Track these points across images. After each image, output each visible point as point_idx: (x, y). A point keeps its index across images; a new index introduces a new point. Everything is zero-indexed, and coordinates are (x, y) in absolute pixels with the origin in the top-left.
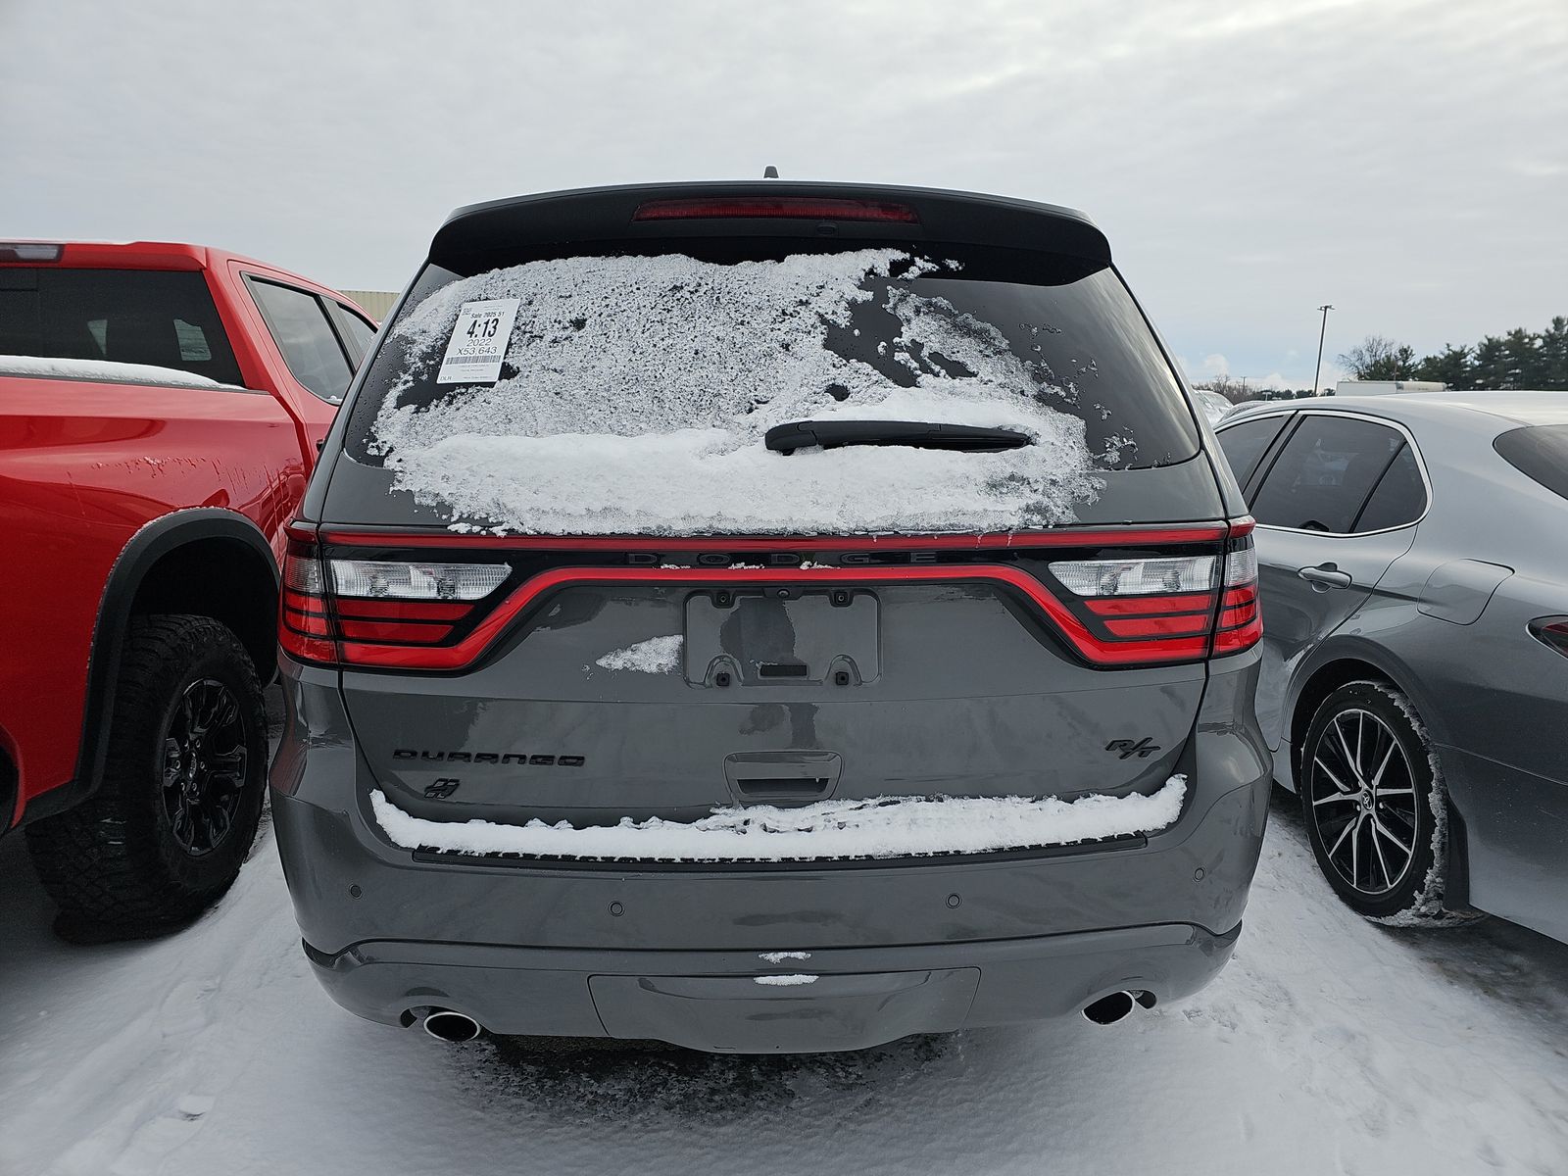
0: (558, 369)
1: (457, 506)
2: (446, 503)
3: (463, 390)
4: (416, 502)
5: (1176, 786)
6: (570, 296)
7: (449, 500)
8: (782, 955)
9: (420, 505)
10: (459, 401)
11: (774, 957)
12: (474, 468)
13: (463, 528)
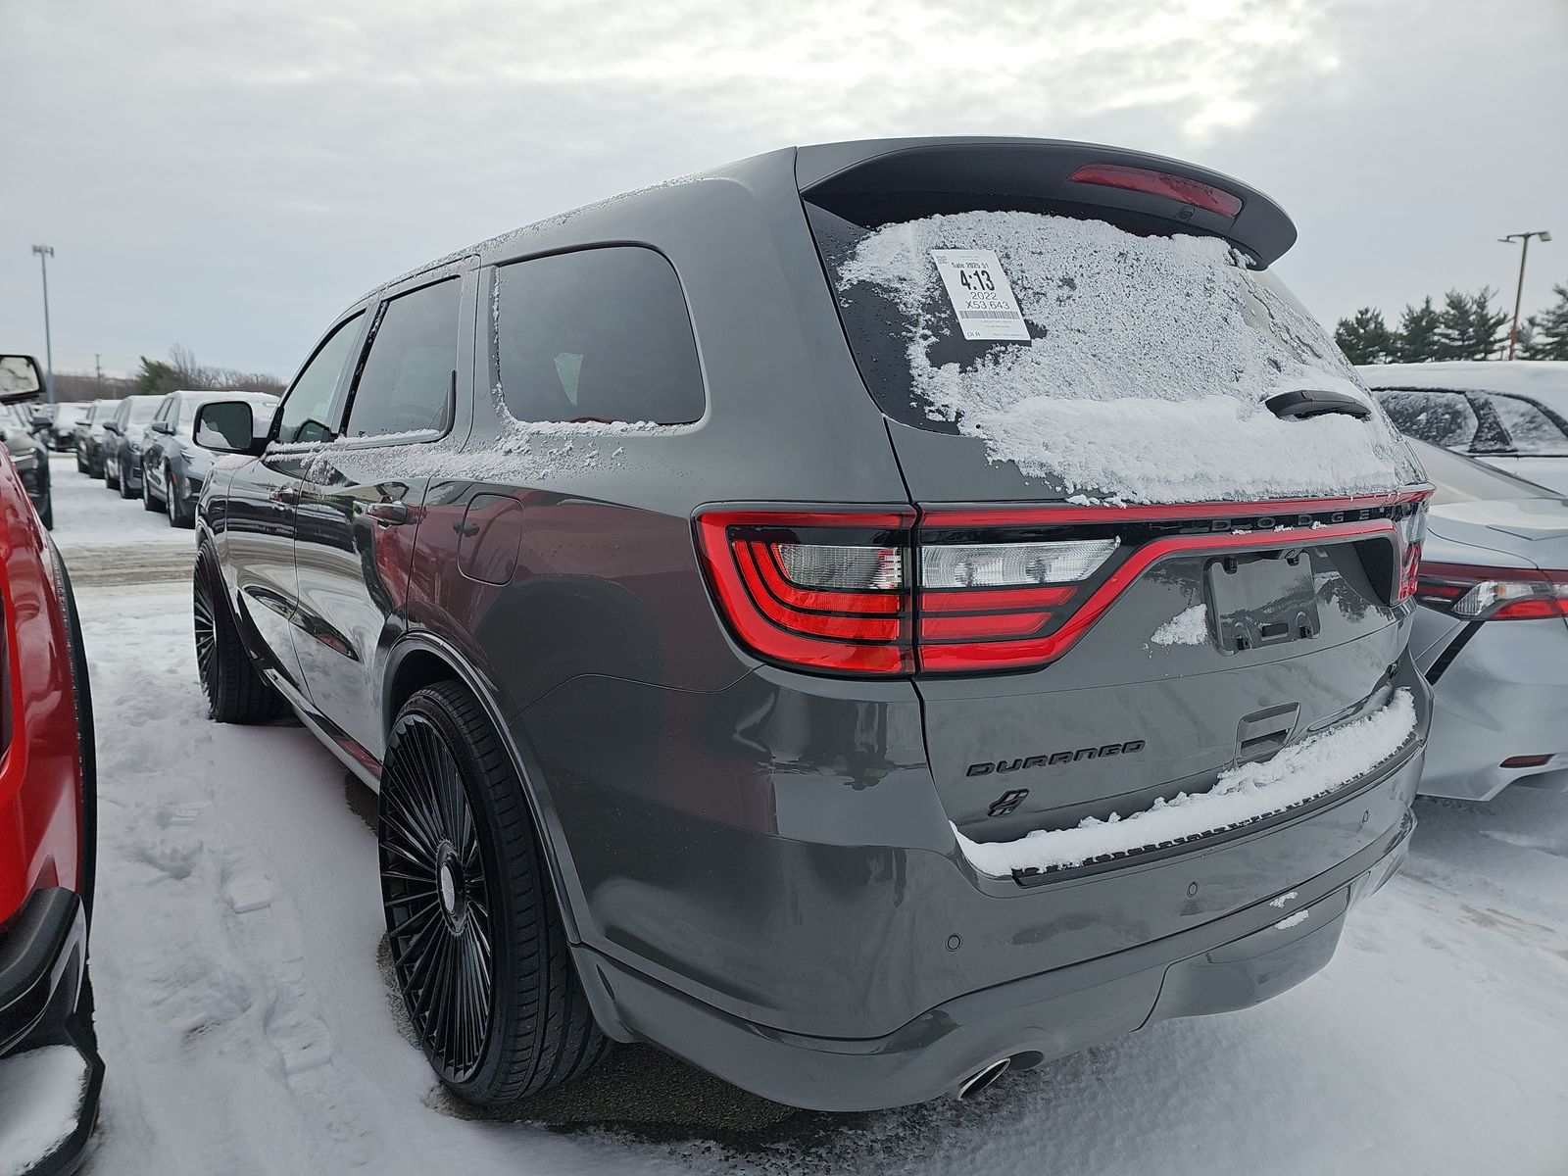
0: (1082, 329)
1: (1067, 477)
2: (1055, 474)
3: (1003, 348)
4: (1024, 473)
5: (1405, 698)
6: (1041, 253)
7: (1058, 470)
8: (1283, 898)
9: (1028, 478)
10: (1006, 360)
11: (1279, 902)
12: (1073, 434)
13: (1082, 499)
